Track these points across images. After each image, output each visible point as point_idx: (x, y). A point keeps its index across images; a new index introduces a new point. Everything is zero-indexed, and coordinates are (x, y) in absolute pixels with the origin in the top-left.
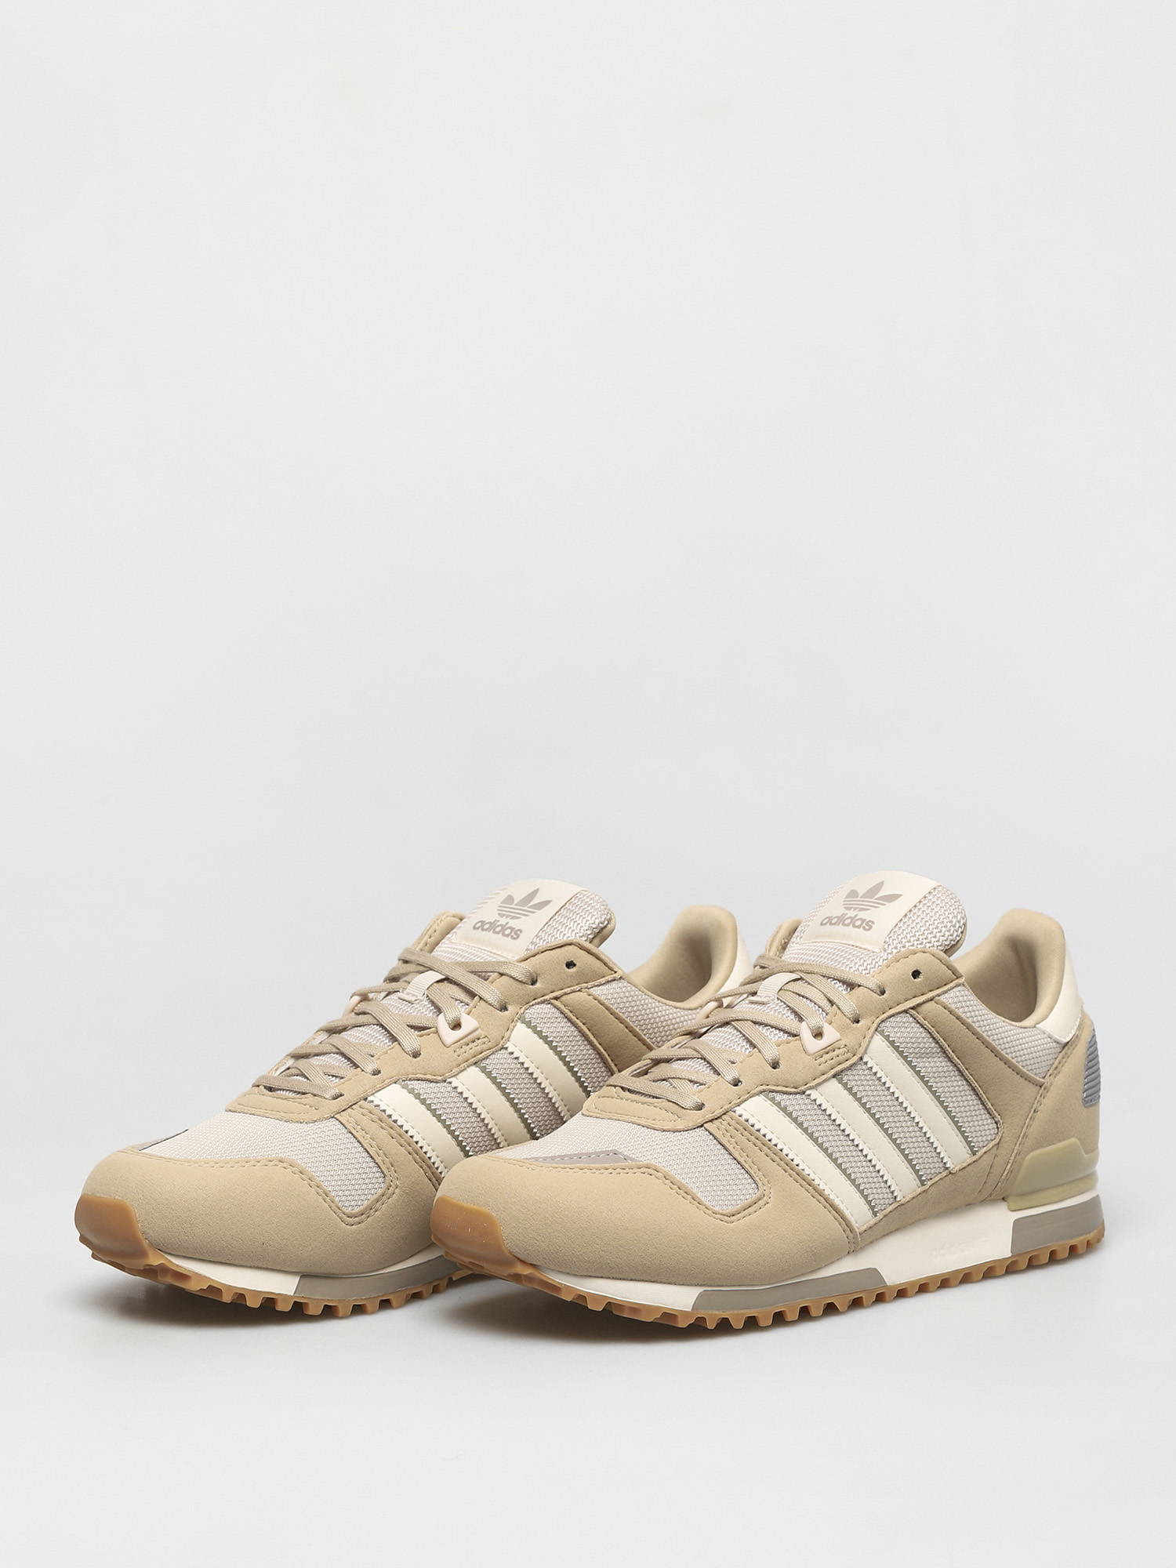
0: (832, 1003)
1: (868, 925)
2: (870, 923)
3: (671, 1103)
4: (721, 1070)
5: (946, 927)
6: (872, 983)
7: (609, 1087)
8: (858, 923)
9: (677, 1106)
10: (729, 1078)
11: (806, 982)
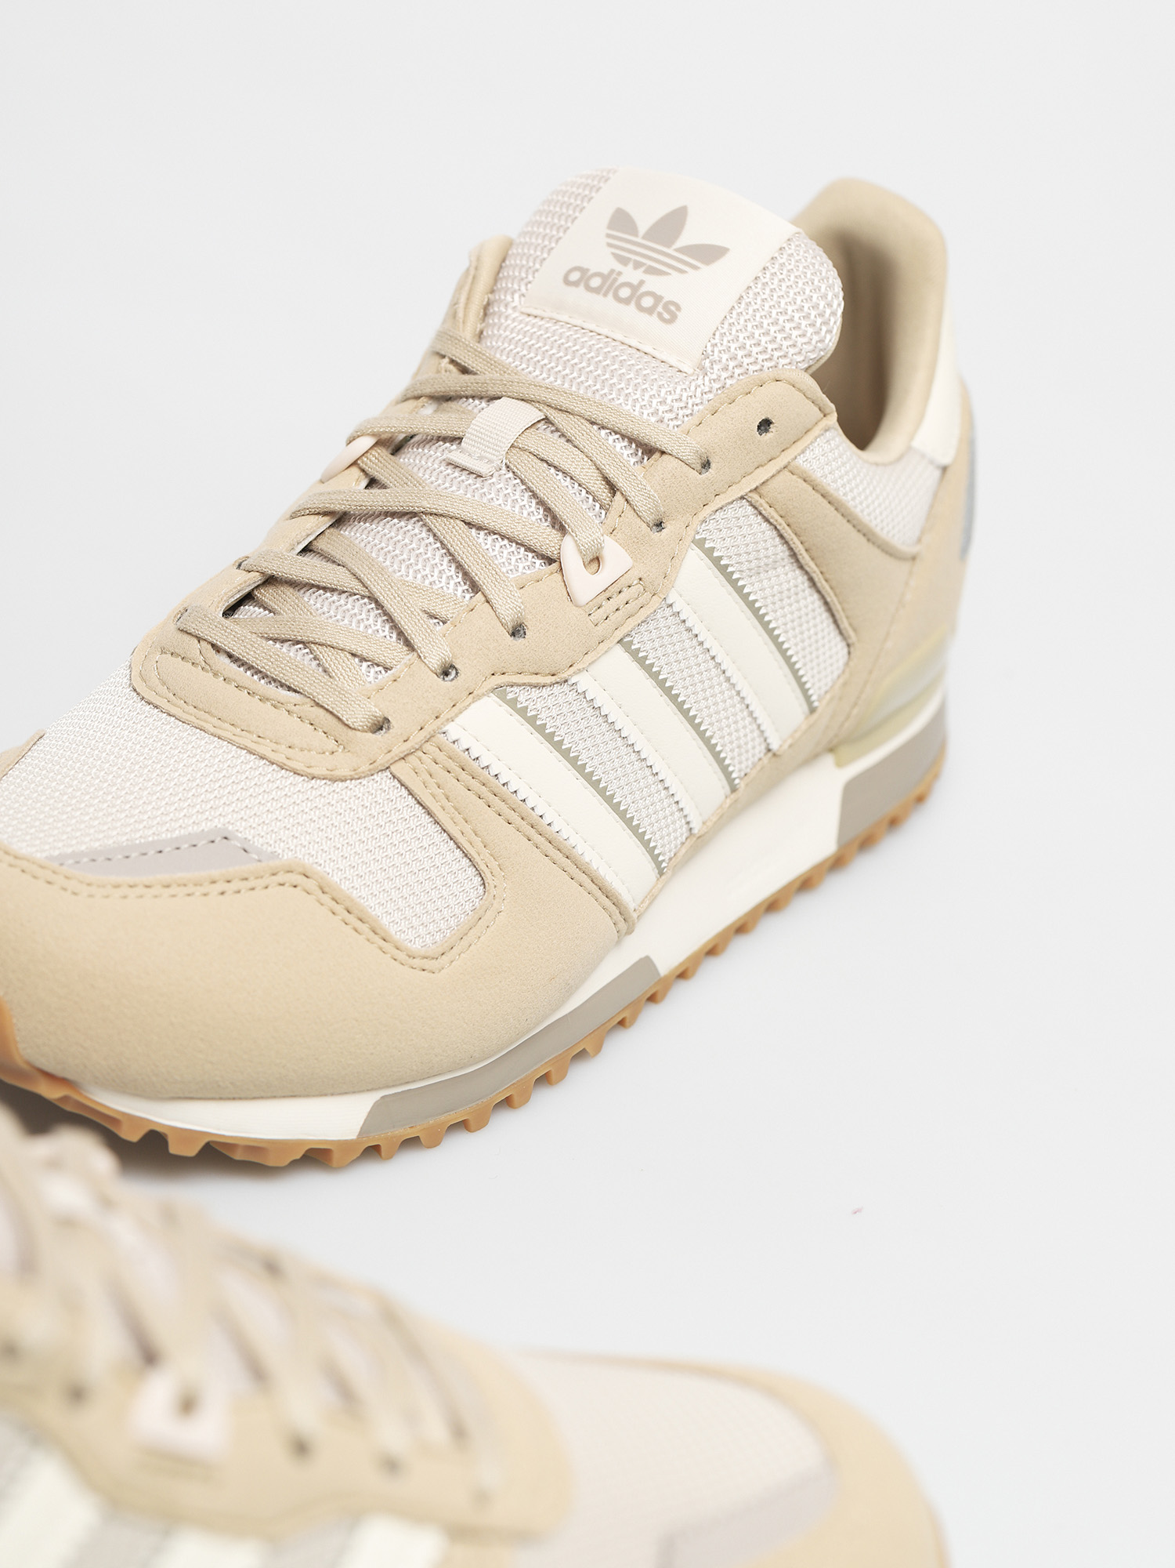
0: (613, 488)
1: (669, 312)
2: (673, 308)
3: (321, 711)
4: (417, 641)
5: (807, 317)
6: (688, 447)
7: (186, 638)
8: (647, 302)
9: (335, 721)
10: (435, 661)
11: (557, 430)
